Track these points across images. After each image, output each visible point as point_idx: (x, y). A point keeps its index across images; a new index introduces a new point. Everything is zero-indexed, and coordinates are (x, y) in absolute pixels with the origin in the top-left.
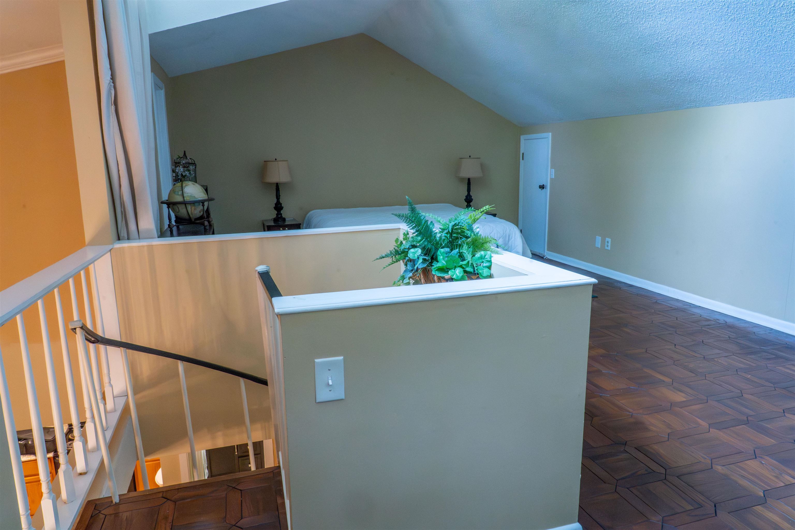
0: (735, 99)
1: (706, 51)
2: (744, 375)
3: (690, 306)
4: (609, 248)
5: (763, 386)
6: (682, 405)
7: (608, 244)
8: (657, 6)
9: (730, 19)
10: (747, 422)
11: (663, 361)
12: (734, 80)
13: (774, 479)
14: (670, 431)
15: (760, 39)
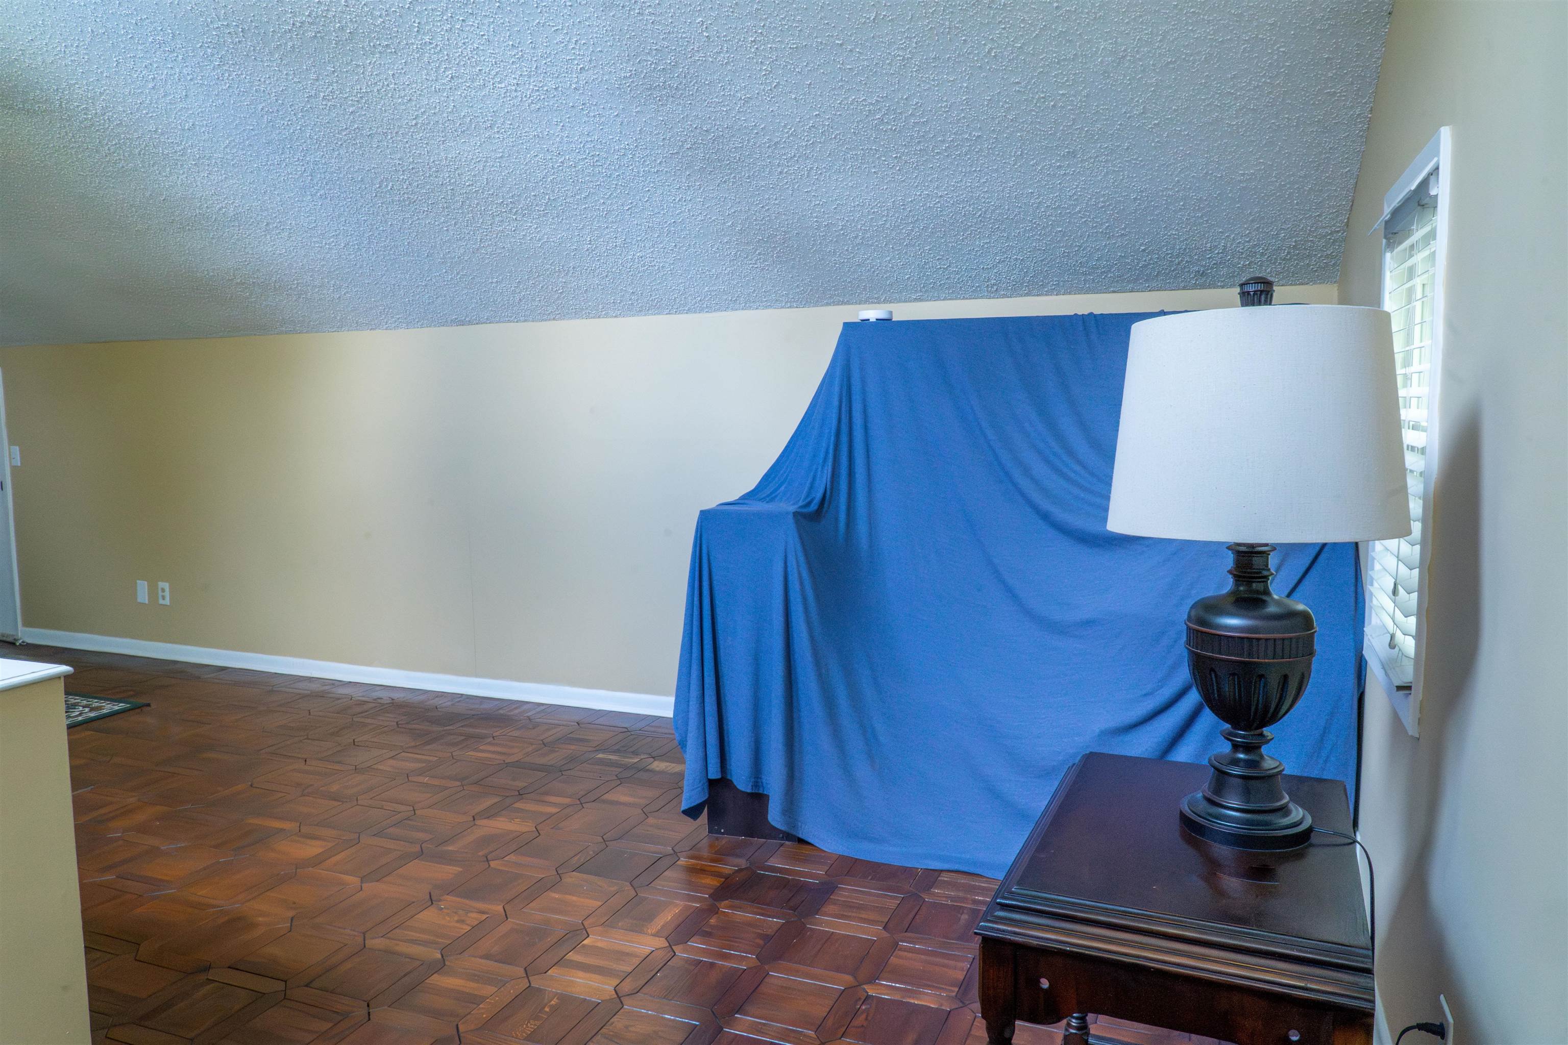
0: (357, 323)
1: (291, 239)
2: (420, 779)
3: (333, 684)
4: (167, 602)
5: (446, 788)
6: (317, 861)
7: (164, 594)
8: (189, 151)
9: (319, 194)
10: (420, 855)
11: (283, 795)
12: (347, 292)
13: (458, 925)
14: (291, 914)
15: (371, 233)
